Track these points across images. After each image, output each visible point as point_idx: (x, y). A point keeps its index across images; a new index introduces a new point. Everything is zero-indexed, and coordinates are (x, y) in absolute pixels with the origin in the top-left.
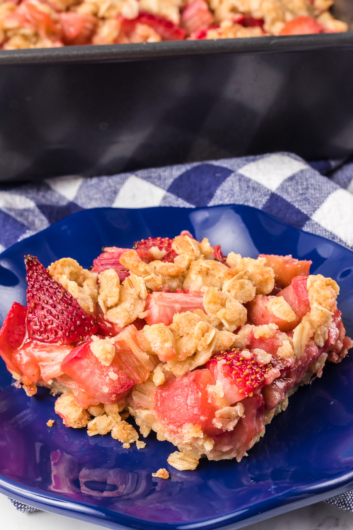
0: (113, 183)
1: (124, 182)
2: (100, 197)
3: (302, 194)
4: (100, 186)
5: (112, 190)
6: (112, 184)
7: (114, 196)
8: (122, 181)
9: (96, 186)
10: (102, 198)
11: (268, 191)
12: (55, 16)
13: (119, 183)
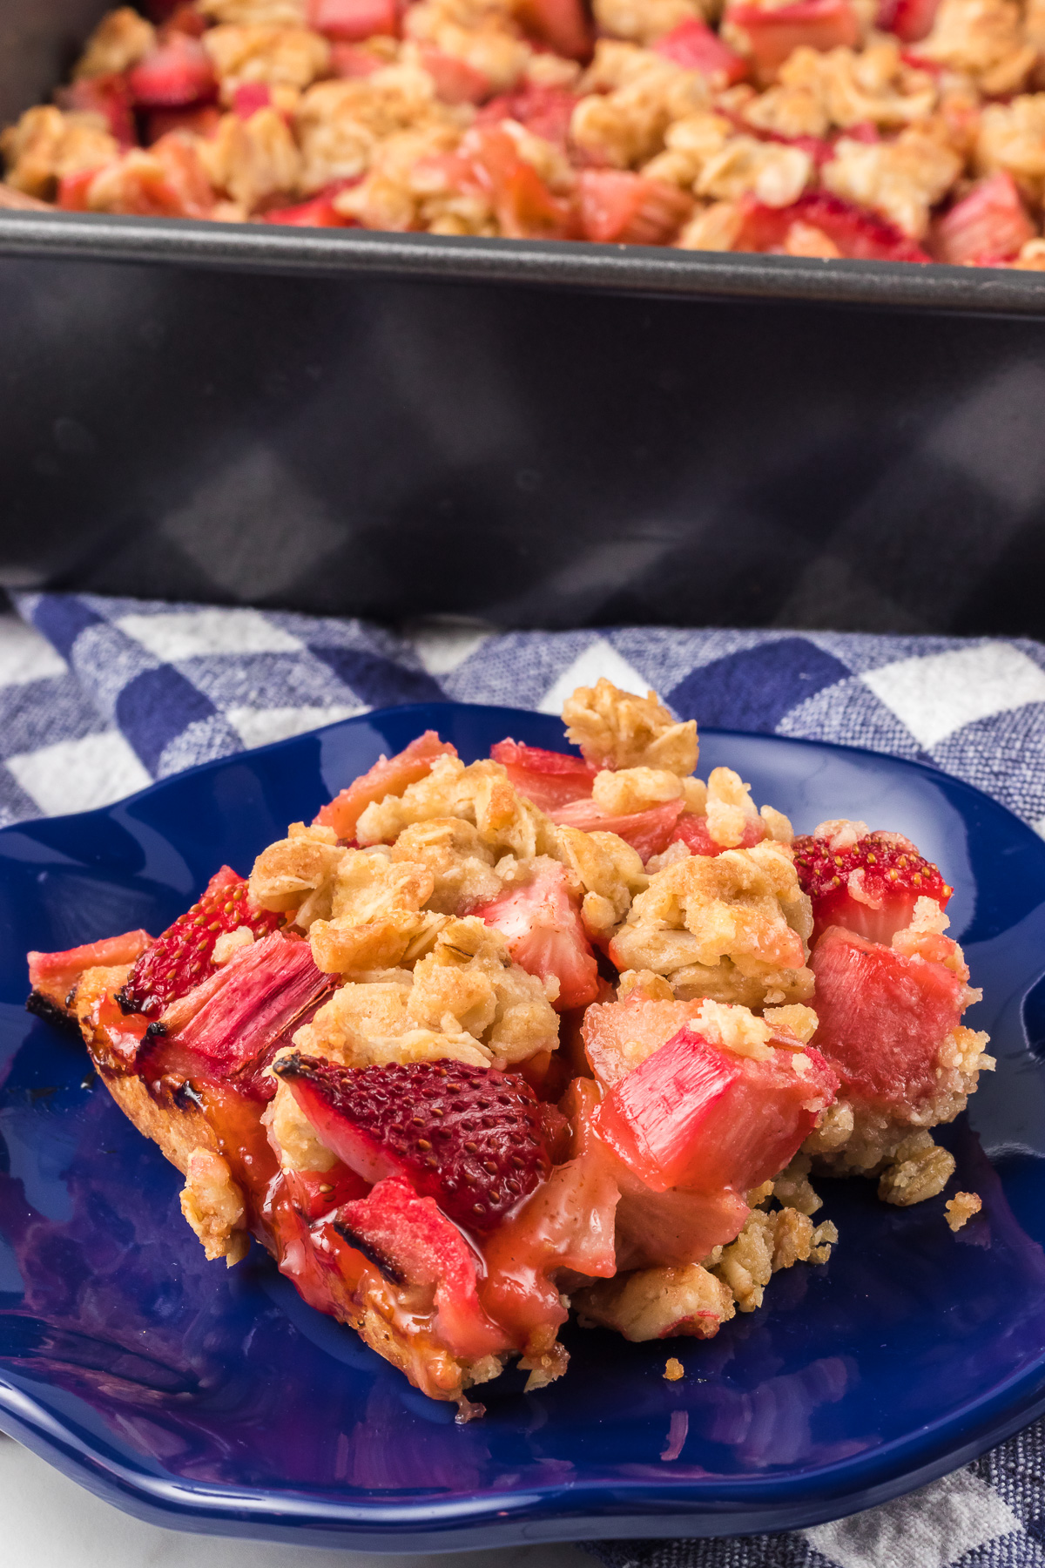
0: (547, 655)
1: (575, 656)
2: (506, 688)
3: (997, 775)
4: (515, 658)
5: (540, 674)
6: (545, 659)
7: (540, 690)
8: (572, 655)
9: (508, 657)
10: (511, 692)
11: (912, 746)
12: (564, 174)
13: (564, 658)
